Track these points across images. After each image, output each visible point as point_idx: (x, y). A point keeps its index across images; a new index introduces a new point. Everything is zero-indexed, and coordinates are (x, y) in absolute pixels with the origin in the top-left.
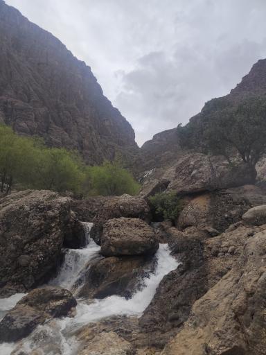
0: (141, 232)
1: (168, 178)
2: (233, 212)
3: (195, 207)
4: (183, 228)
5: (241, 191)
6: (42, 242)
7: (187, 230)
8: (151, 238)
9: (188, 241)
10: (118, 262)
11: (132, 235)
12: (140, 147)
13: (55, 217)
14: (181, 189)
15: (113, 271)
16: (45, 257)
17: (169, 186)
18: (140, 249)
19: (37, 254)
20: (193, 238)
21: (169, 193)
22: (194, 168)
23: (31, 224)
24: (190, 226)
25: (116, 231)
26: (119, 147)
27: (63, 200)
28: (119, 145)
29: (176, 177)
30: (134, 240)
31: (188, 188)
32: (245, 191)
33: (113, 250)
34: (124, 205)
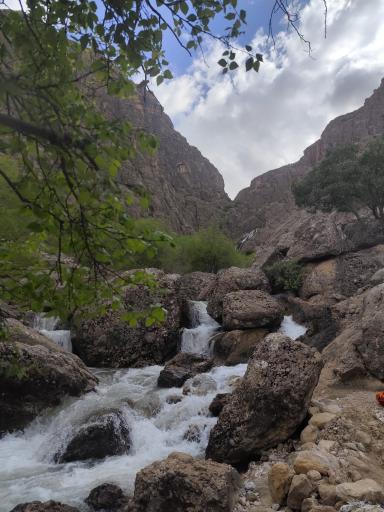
0: (264, 303)
1: (285, 245)
2: (363, 277)
3: (319, 274)
4: (309, 297)
5: (373, 252)
7: (314, 298)
9: (314, 310)
10: (243, 335)
11: (255, 306)
12: (233, 199)
13: (172, 295)
14: (302, 256)
16: (169, 334)
17: (288, 254)
18: (264, 320)
19: (161, 331)
20: (320, 306)
21: (289, 261)
22: (316, 231)
24: (315, 294)
25: (237, 304)
26: (202, 202)
27: (174, 277)
28: (203, 199)
29: (295, 243)
30: (257, 311)
31: (311, 254)
32: (378, 252)
33: (237, 323)
34: (241, 277)
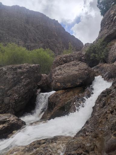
6: (15, 88)
8: (86, 70)
10: (63, 93)
11: (70, 71)
15: (61, 99)
19: (14, 96)
23: (7, 78)
25: (59, 72)
30: (72, 74)
33: (59, 85)
34: (66, 57)
